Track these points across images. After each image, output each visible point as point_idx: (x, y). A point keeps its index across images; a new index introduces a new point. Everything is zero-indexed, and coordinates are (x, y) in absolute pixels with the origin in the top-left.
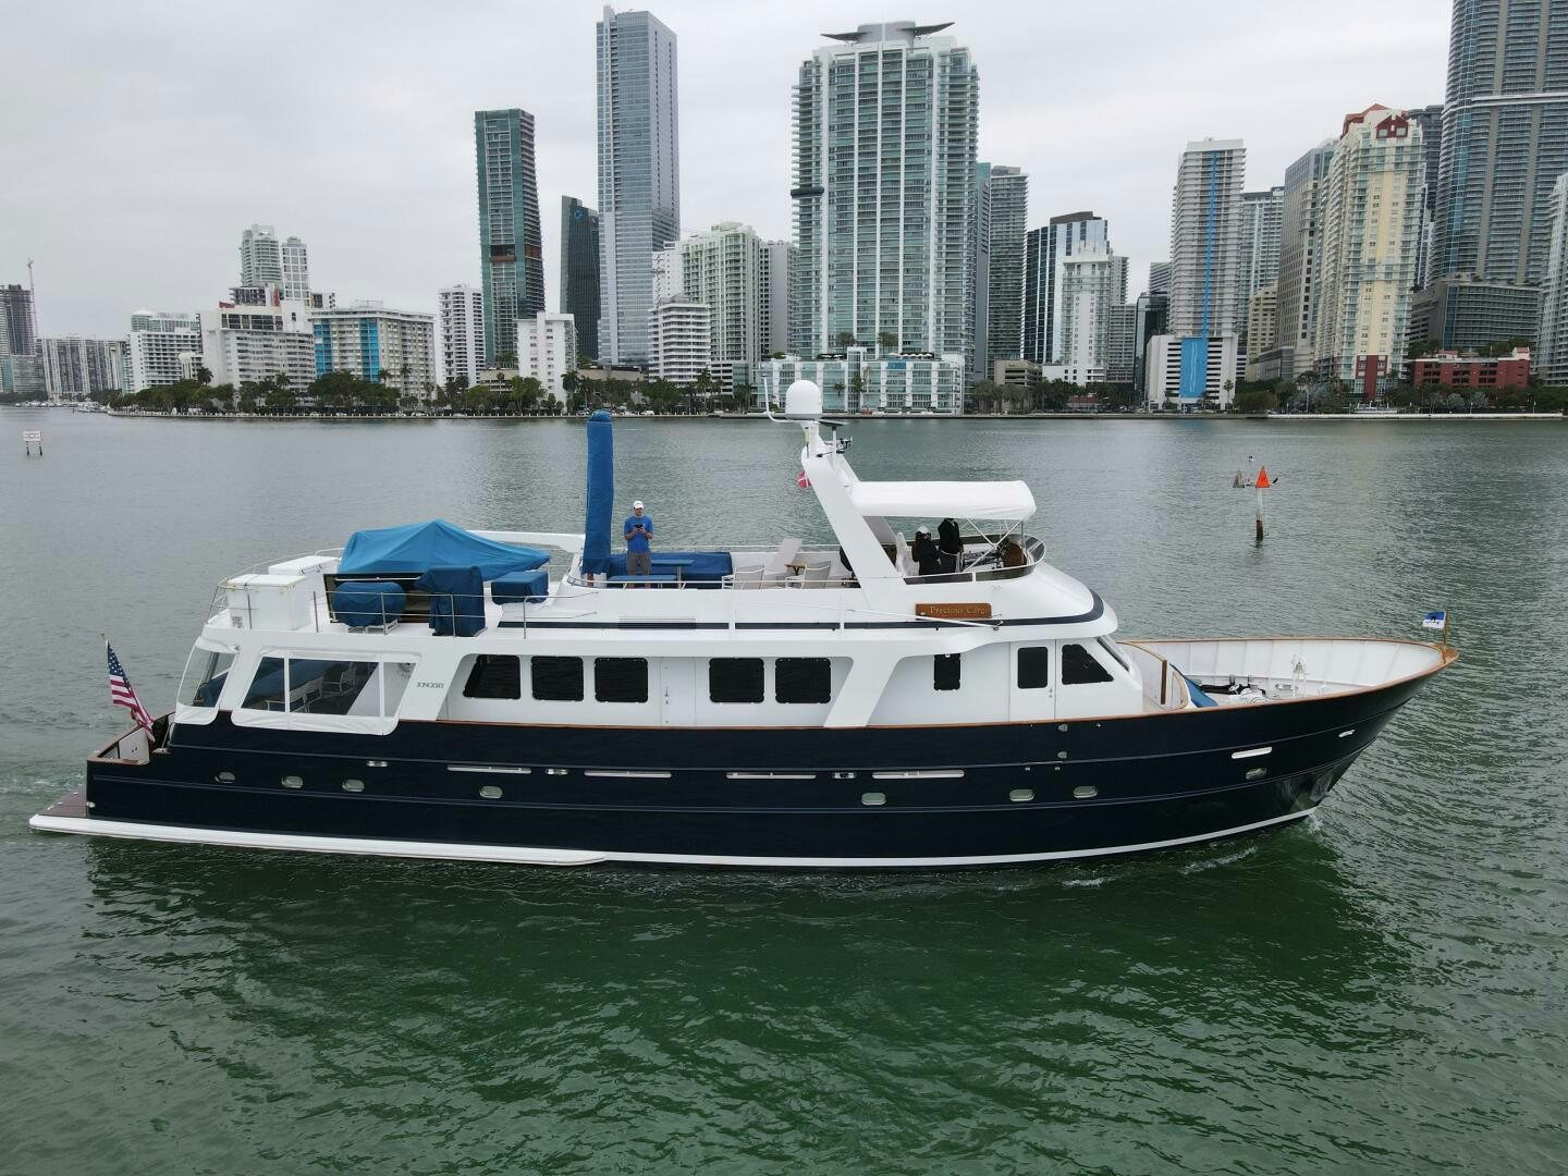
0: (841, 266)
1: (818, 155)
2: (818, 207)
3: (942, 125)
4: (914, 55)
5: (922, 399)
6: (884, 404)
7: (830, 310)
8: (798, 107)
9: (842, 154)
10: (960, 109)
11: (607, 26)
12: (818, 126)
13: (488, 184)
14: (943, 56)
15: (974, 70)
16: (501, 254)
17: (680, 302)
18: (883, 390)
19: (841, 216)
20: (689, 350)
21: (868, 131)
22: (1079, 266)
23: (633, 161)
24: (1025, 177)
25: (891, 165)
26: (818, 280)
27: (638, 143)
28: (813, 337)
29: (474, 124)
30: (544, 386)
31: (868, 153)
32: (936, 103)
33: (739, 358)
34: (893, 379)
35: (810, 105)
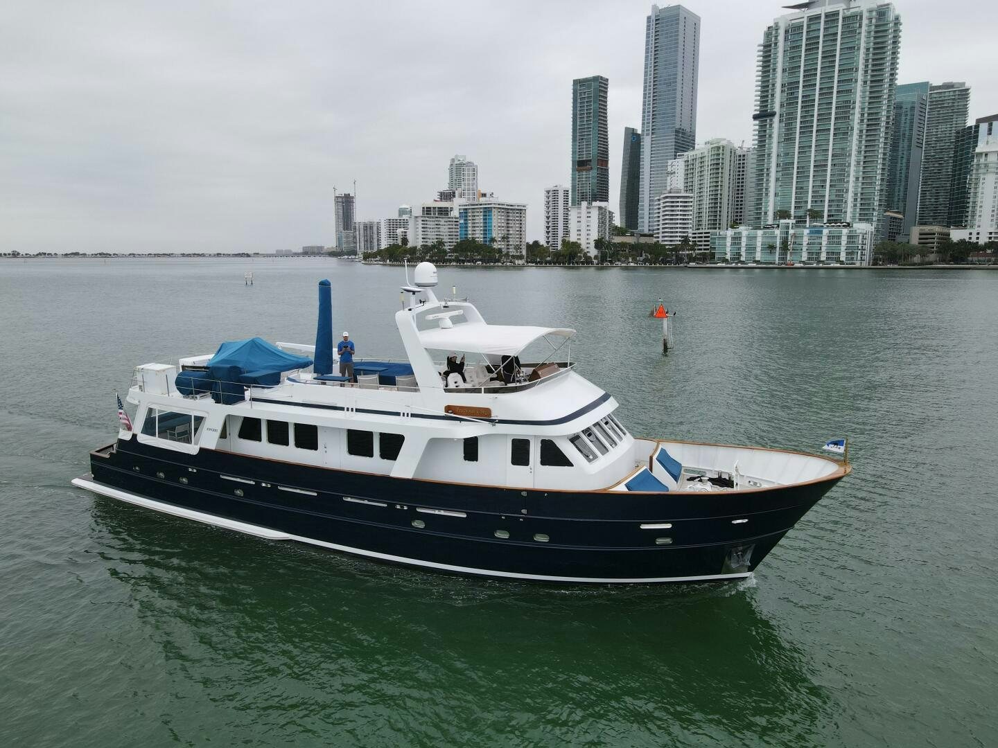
0: (786, 164)
1: (773, 90)
2: (771, 125)
3: (867, 61)
4: (848, 13)
5: (833, 255)
6: (803, 259)
7: (776, 195)
8: (762, 58)
9: (791, 88)
10: (883, 48)
11: (653, 18)
12: (774, 70)
13: (578, 123)
14: (870, 11)
15: (897, 18)
16: (583, 165)
17: (674, 193)
18: (804, 249)
19: (788, 130)
20: (677, 224)
21: (811, 70)
22: (986, 155)
23: (664, 103)
24: (968, 89)
25: (826, 93)
26: (768, 175)
27: (669, 91)
28: (763, 214)
29: (572, 87)
30: (583, 246)
31: (809, 85)
32: (863, 45)
33: (715, 228)
34: (812, 241)
35: (770, 56)
